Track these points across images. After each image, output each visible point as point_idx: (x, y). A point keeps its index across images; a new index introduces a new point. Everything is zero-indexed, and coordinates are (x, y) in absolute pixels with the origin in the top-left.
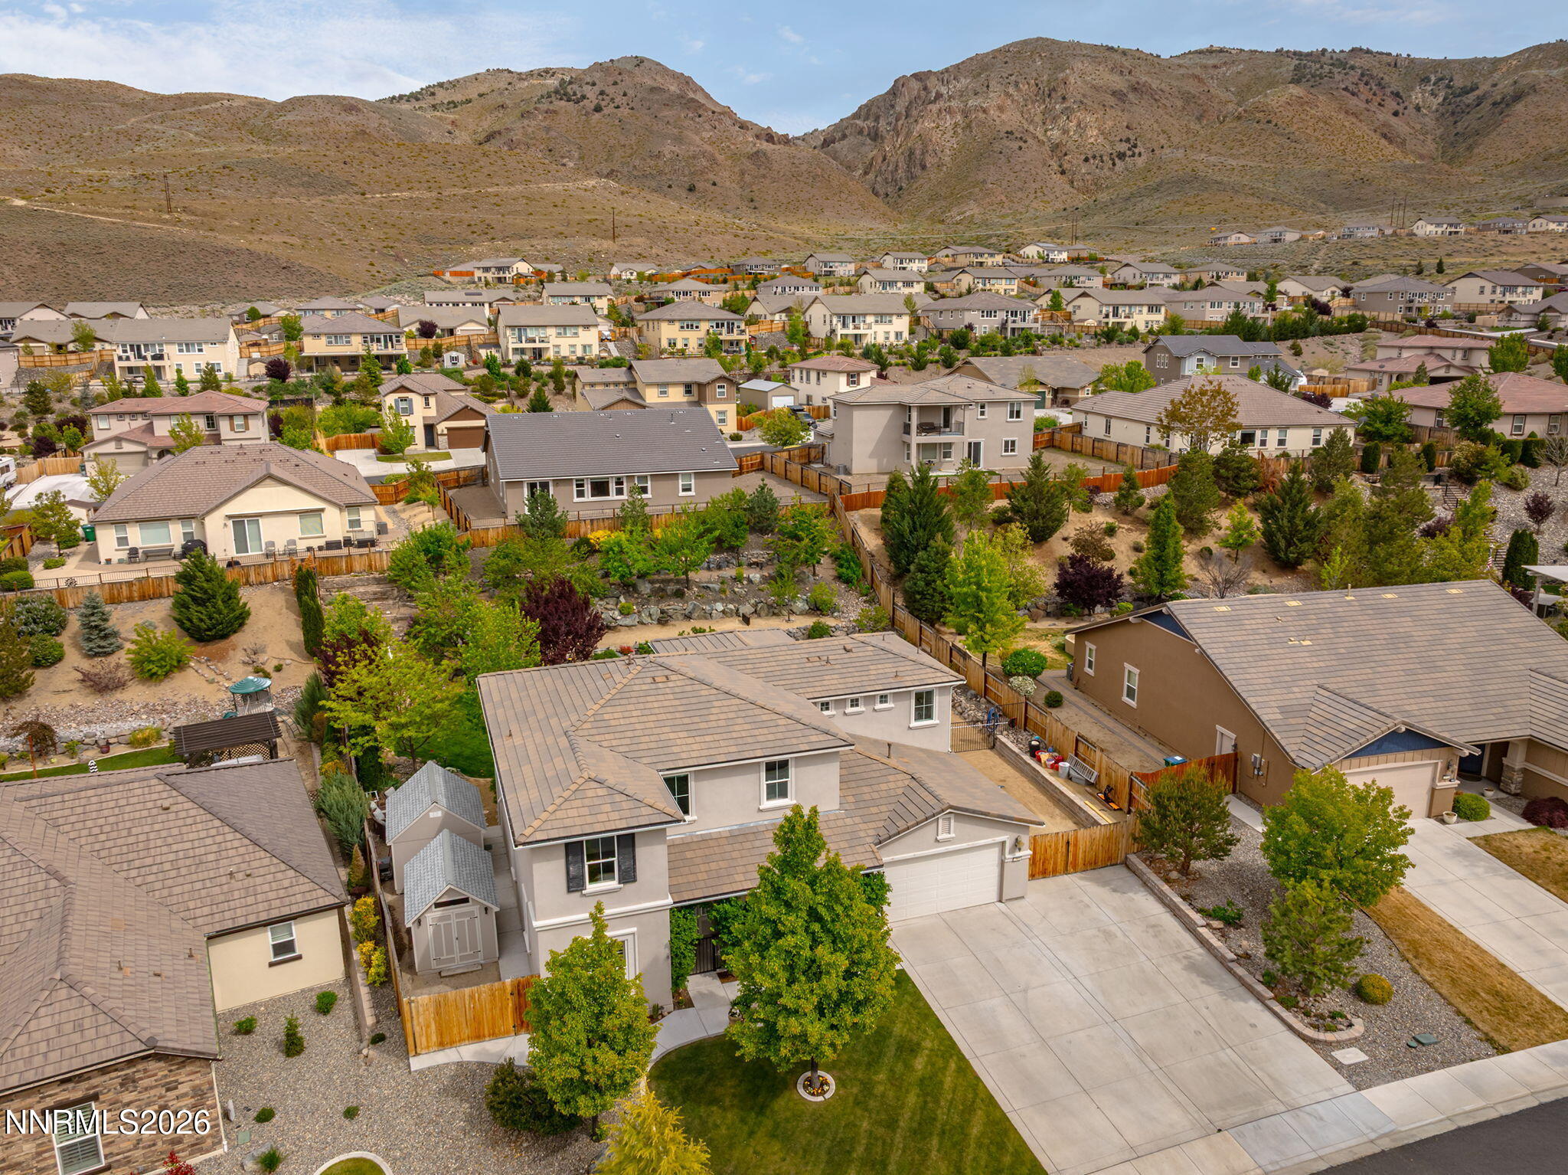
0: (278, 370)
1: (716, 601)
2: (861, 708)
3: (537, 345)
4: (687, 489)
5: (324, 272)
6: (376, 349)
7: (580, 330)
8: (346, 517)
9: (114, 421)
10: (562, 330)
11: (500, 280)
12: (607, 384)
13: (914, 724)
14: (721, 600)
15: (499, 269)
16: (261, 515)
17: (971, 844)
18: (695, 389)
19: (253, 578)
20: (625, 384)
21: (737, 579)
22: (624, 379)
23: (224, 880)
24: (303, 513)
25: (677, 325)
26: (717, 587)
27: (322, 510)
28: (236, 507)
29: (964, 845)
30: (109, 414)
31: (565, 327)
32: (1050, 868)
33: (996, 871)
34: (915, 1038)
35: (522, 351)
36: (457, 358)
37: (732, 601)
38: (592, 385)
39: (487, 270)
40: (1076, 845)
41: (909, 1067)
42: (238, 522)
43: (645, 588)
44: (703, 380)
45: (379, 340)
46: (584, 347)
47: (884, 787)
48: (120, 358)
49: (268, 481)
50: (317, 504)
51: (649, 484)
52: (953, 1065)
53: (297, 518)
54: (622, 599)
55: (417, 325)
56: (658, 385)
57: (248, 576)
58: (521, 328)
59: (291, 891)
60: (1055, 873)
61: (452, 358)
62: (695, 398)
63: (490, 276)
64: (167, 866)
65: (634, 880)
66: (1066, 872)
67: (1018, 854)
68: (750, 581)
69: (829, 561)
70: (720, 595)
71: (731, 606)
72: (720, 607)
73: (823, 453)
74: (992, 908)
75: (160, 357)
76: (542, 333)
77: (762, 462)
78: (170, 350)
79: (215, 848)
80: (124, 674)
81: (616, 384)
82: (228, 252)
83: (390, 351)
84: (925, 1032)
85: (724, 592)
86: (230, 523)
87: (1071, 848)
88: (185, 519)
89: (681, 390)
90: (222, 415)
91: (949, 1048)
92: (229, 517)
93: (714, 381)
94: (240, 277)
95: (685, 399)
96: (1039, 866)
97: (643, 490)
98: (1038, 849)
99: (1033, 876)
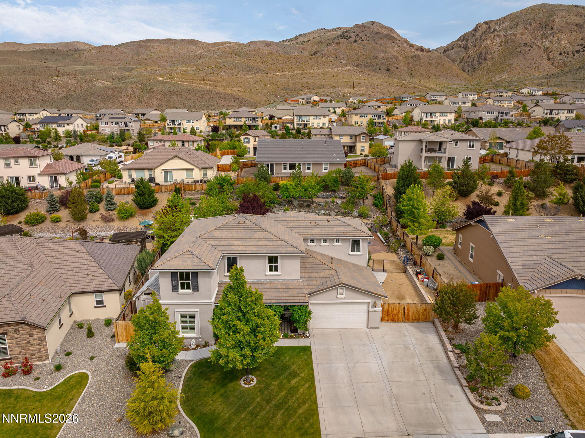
0: (215, 129)
1: (322, 210)
2: (327, 244)
3: (306, 123)
4: (325, 169)
5: (250, 100)
6: (249, 123)
7: (322, 117)
8: (202, 172)
9: (155, 142)
10: (315, 117)
11: (307, 103)
12: (321, 135)
13: (351, 253)
14: (324, 209)
15: (308, 99)
16: (173, 170)
17: (353, 301)
18: (354, 137)
19: (163, 190)
20: (328, 135)
21: (332, 202)
22: (328, 133)
23: (85, 276)
24: (187, 170)
25: (359, 116)
26: (323, 204)
27: (193, 169)
28: (165, 166)
29: (350, 301)
30: (153, 140)
32: (396, 318)
33: (366, 314)
34: (298, 372)
35: (300, 125)
36: (277, 127)
37: (328, 210)
38: (316, 135)
39: (303, 99)
40: (408, 310)
41: (289, 382)
42: (166, 171)
43: (295, 203)
44: (356, 134)
45: (251, 120)
46: (323, 124)
47: (322, 274)
48: (168, 125)
49: (176, 158)
50: (191, 167)
51: (311, 167)
52: (307, 385)
53: (185, 171)
54: (286, 206)
55: (269, 116)
56: (340, 135)
57: (161, 189)
58: (300, 116)
59: (104, 283)
60: (398, 321)
61: (275, 127)
62: (354, 141)
63: (304, 101)
64: (70, 269)
65: (198, 291)
66: (403, 321)
67: (375, 309)
68: (337, 203)
69: (372, 198)
70: (324, 208)
71: (327, 212)
72: (323, 212)
73: (390, 160)
74: (363, 330)
75: (180, 124)
76: (308, 118)
77: (365, 163)
78: (184, 122)
79: (87, 266)
80: (114, 217)
81: (325, 135)
82: (220, 94)
83: (254, 124)
84: (304, 370)
85: (325, 206)
86: (163, 172)
87: (406, 311)
88: (150, 169)
89: (348, 137)
90: (186, 141)
91: (311, 378)
92: (163, 170)
93: (360, 134)
94: (222, 102)
95: (350, 141)
96: (390, 317)
97: (309, 169)
98: (390, 309)
99: (388, 321)
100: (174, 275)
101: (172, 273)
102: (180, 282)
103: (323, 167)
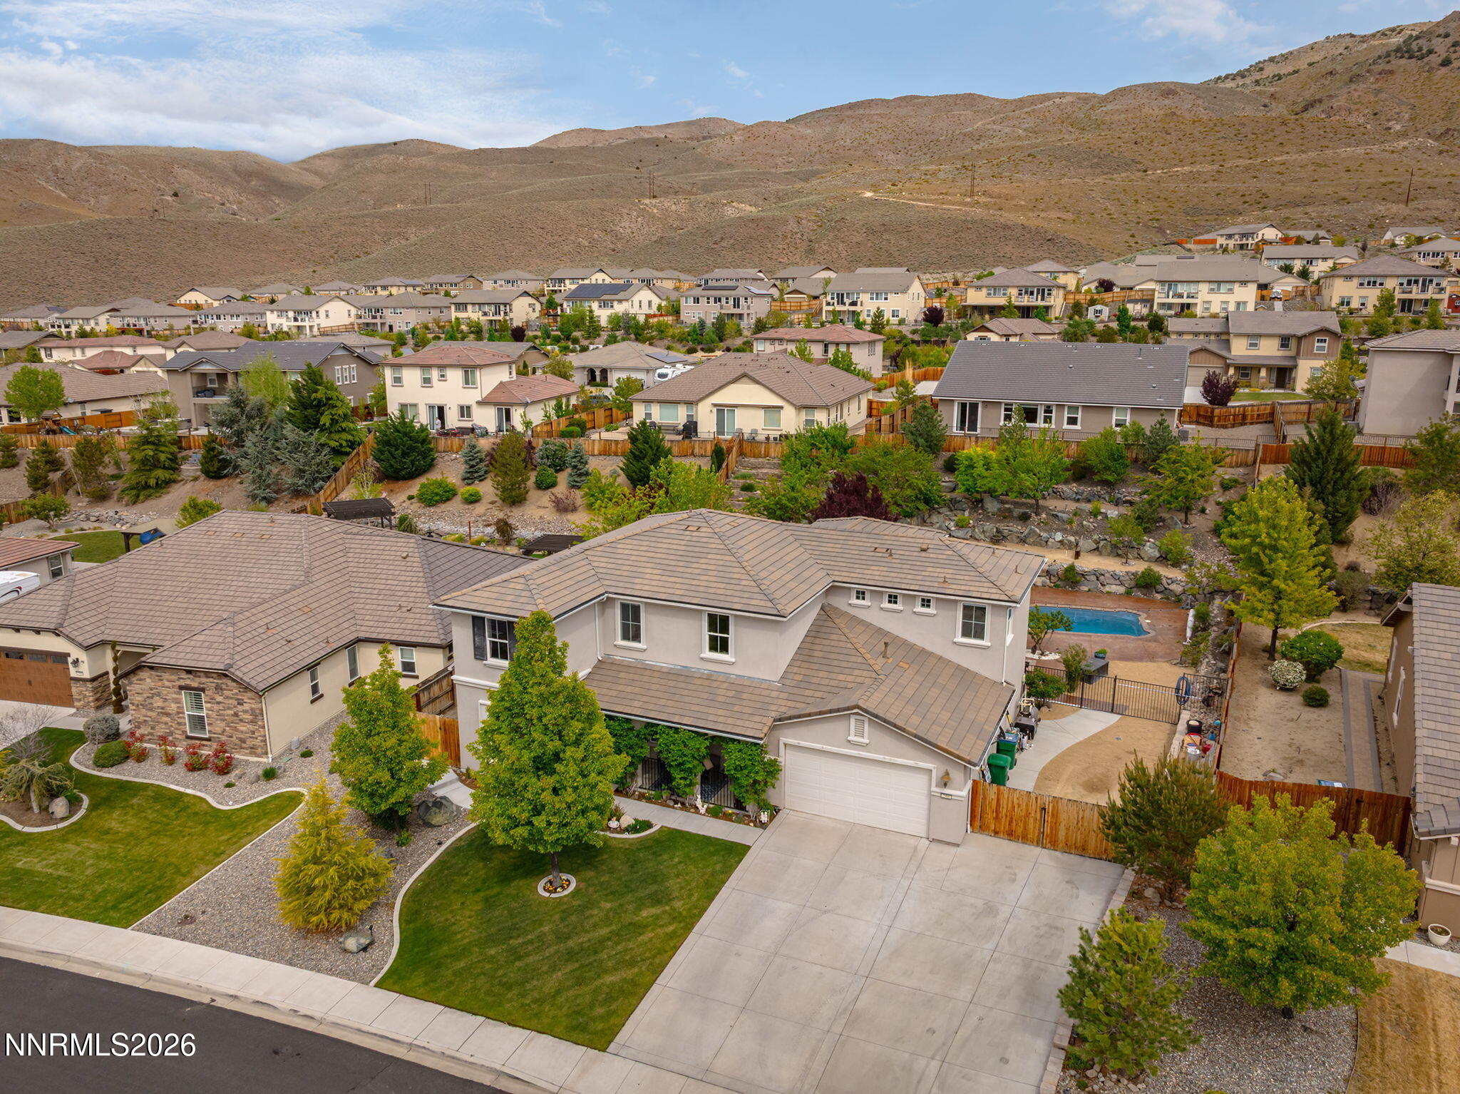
0: (933, 316)
1: (1057, 530)
2: (898, 607)
3: (1185, 300)
4: (1120, 424)
5: (1085, 243)
6: (1026, 301)
7: (1236, 286)
8: (804, 416)
9: (768, 343)
10: (1214, 286)
11: (1242, 247)
12: (1196, 334)
13: (960, 639)
14: (1064, 531)
15: (1243, 235)
16: (736, 406)
17: (888, 759)
18: (1293, 343)
19: (696, 451)
20: (1218, 334)
21: (1095, 513)
22: (1218, 330)
23: (395, 609)
24: (766, 408)
25: (1356, 281)
26: (1065, 516)
27: (781, 408)
28: (719, 398)
29: (881, 757)
30: (765, 339)
31: (1219, 282)
32: (1020, 831)
33: (924, 801)
35: (1170, 306)
36: (1100, 312)
37: (1075, 534)
38: (1180, 334)
39: (1230, 236)
40: (1055, 815)
42: (721, 409)
43: (992, 506)
44: (1300, 333)
45: (1032, 293)
46: (1238, 304)
47: (841, 677)
48: (828, 304)
49: (745, 379)
50: (779, 402)
51: (1079, 416)
53: (762, 412)
54: (967, 513)
55: (1096, 284)
56: (1248, 336)
57: (693, 448)
58: (1171, 283)
60: (1024, 839)
61: (1096, 311)
62: (1292, 353)
63: (1231, 243)
66: (1039, 843)
67: (946, 791)
68: (1106, 516)
69: (1219, 511)
70: (1066, 525)
71: (1072, 539)
72: (1059, 536)
73: (1356, 411)
75: (854, 304)
76: (1193, 288)
77: (1272, 414)
78: (865, 298)
79: (407, 589)
80: (579, 502)
81: (1207, 334)
83: (1040, 303)
85: (1070, 522)
86: (715, 410)
87: (1048, 818)
88: (689, 403)
89: (1276, 343)
90: (832, 343)
91: (691, 917)
92: (715, 405)
93: (1312, 334)
94: (1007, 249)
95: (1280, 353)
96: (1004, 824)
97: (1072, 421)
98: (1004, 802)
99: (996, 833)
100: (478, 622)
101: (474, 618)
102: (488, 640)
103: (1114, 417)
